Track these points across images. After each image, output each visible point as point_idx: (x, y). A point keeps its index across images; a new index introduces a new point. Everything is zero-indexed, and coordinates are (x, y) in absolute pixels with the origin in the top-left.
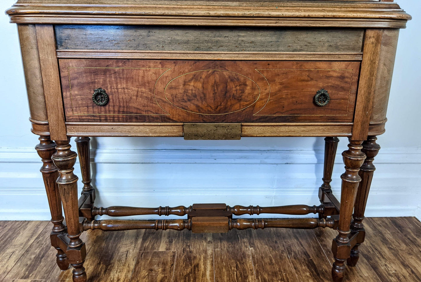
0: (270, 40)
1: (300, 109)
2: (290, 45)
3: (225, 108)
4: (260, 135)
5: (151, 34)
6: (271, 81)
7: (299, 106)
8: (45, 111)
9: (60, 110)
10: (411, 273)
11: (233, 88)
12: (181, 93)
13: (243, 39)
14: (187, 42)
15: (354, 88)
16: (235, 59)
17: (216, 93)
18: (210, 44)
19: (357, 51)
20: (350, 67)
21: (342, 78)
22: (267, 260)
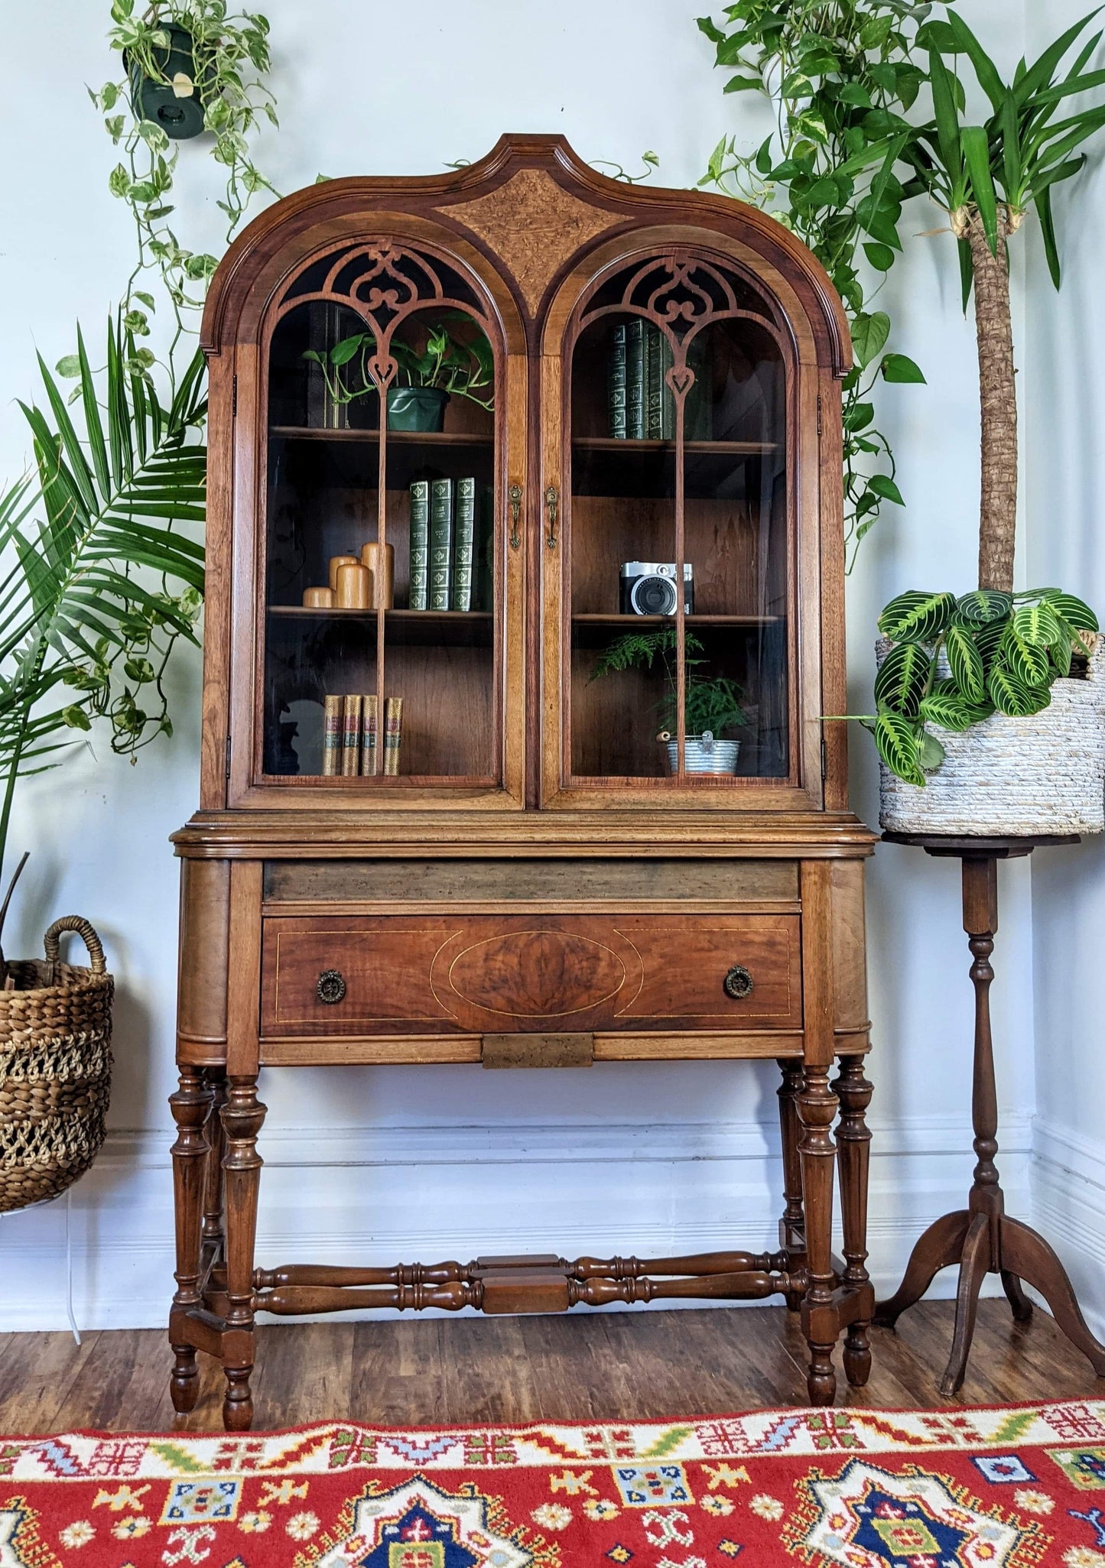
0: (637, 879)
1: (702, 1004)
2: (673, 887)
3: (562, 1003)
4: (630, 1057)
5: (430, 871)
6: (645, 951)
7: (698, 999)
8: (223, 1017)
9: (252, 1013)
10: (992, 1392)
11: (576, 965)
12: (479, 976)
13: (590, 877)
14: (493, 885)
15: (796, 962)
16: (578, 912)
17: (544, 975)
18: (532, 888)
19: (791, 896)
20: (782, 926)
21: (771, 944)
22: (662, 1383)
